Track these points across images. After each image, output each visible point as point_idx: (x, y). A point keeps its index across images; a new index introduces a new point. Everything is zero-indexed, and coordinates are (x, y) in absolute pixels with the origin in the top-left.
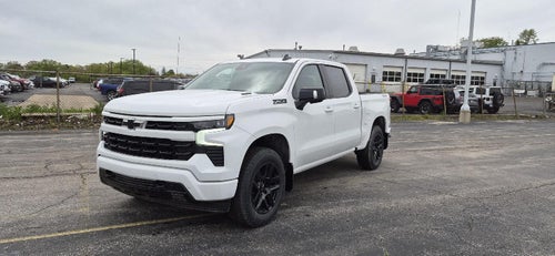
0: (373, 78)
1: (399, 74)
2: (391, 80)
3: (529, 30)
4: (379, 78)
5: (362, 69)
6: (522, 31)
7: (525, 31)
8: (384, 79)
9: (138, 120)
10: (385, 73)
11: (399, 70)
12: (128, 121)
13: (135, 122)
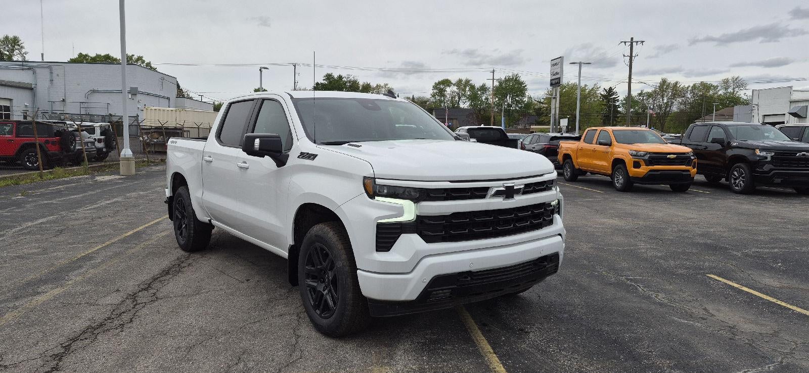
3: (11, 36)
7: (7, 38)
9: (517, 185)
12: (507, 187)
13: (515, 188)
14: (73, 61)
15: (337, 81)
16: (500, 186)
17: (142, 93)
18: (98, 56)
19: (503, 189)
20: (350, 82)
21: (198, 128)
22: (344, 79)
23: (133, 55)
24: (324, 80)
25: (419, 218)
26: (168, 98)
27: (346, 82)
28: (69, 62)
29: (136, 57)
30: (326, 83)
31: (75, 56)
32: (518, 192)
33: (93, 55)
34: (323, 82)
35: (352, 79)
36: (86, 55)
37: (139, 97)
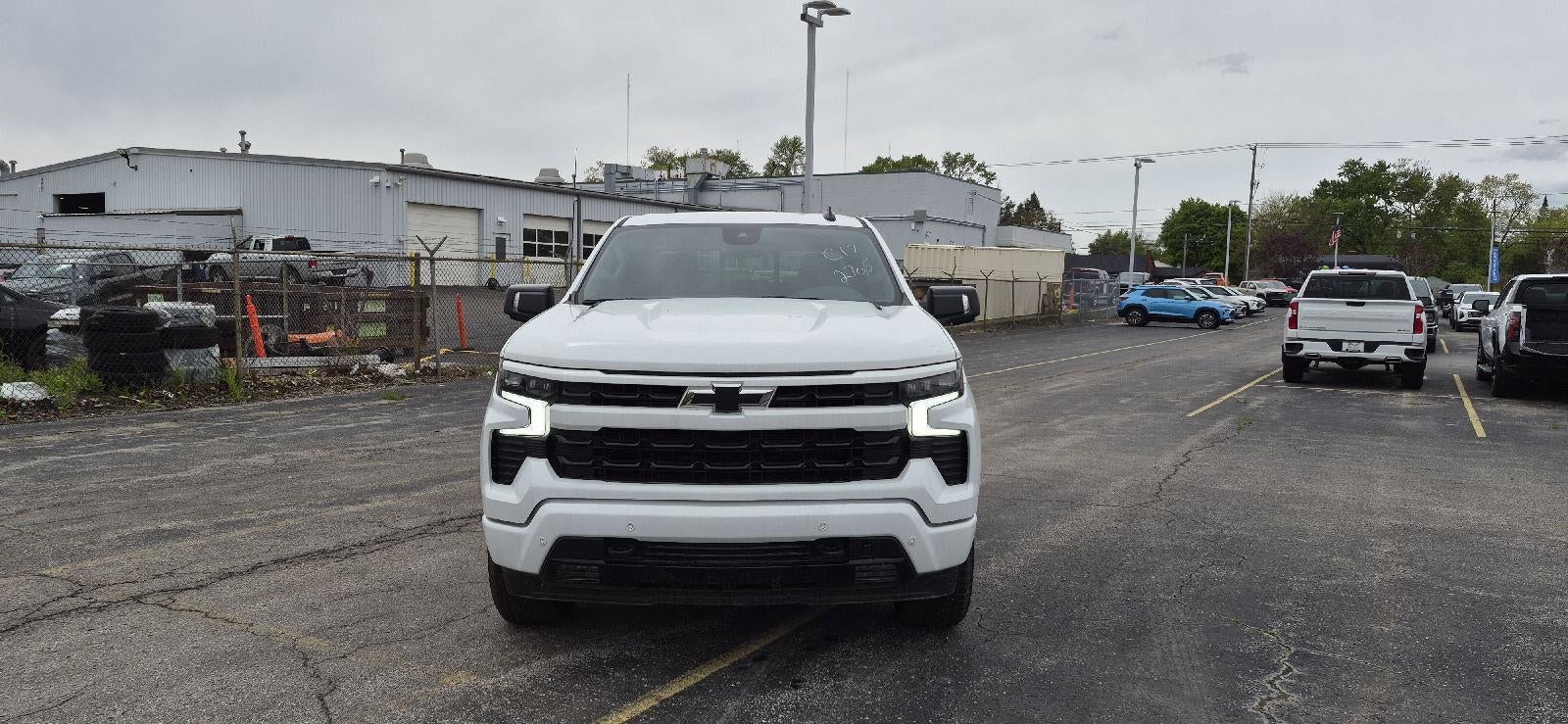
0: (501, 244)
1: (562, 236)
2: (545, 251)
3: (791, 137)
4: (515, 246)
5: (469, 222)
6: (778, 140)
7: (784, 140)
8: (529, 250)
9: (749, 387)
10: (528, 234)
11: (563, 227)
12: (718, 390)
13: (743, 392)
14: (867, 171)
15: (1373, 175)
16: (704, 386)
17: (934, 220)
18: (906, 159)
19: (711, 392)
20: (1404, 175)
21: (987, 280)
22: (1391, 170)
23: (959, 154)
24: (1340, 175)
25: (555, 432)
26: (984, 228)
27: (1395, 176)
28: (860, 173)
29: (962, 155)
30: (1346, 180)
31: (871, 161)
32: (754, 400)
33: (897, 158)
34: (1337, 179)
35: (1412, 169)
36: (888, 159)
37: (927, 226)
